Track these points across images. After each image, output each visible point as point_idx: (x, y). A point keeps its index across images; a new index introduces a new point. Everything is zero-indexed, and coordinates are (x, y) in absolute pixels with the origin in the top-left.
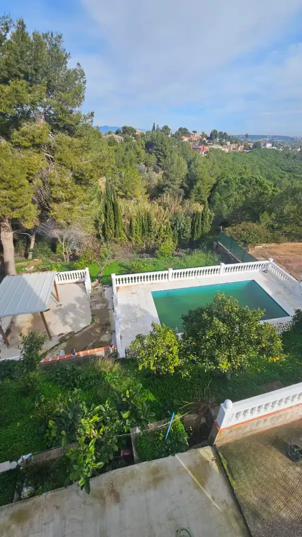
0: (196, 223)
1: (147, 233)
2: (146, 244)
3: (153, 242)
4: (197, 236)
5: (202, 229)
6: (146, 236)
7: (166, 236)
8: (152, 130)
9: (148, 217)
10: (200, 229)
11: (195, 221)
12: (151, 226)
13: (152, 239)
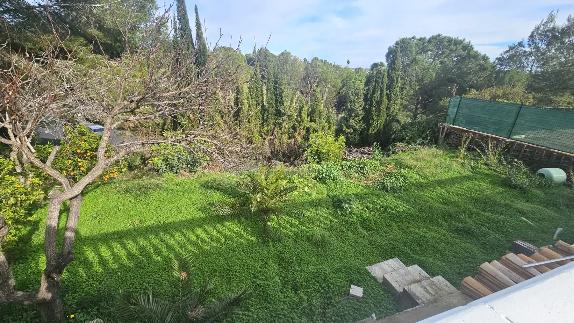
0: (377, 95)
1: (272, 119)
2: (272, 144)
3: (285, 138)
4: (377, 124)
5: (388, 108)
6: (271, 127)
7: (313, 125)
8: (253, 53)
9: (276, 82)
10: (383, 109)
11: (374, 92)
12: (282, 103)
13: (285, 133)
